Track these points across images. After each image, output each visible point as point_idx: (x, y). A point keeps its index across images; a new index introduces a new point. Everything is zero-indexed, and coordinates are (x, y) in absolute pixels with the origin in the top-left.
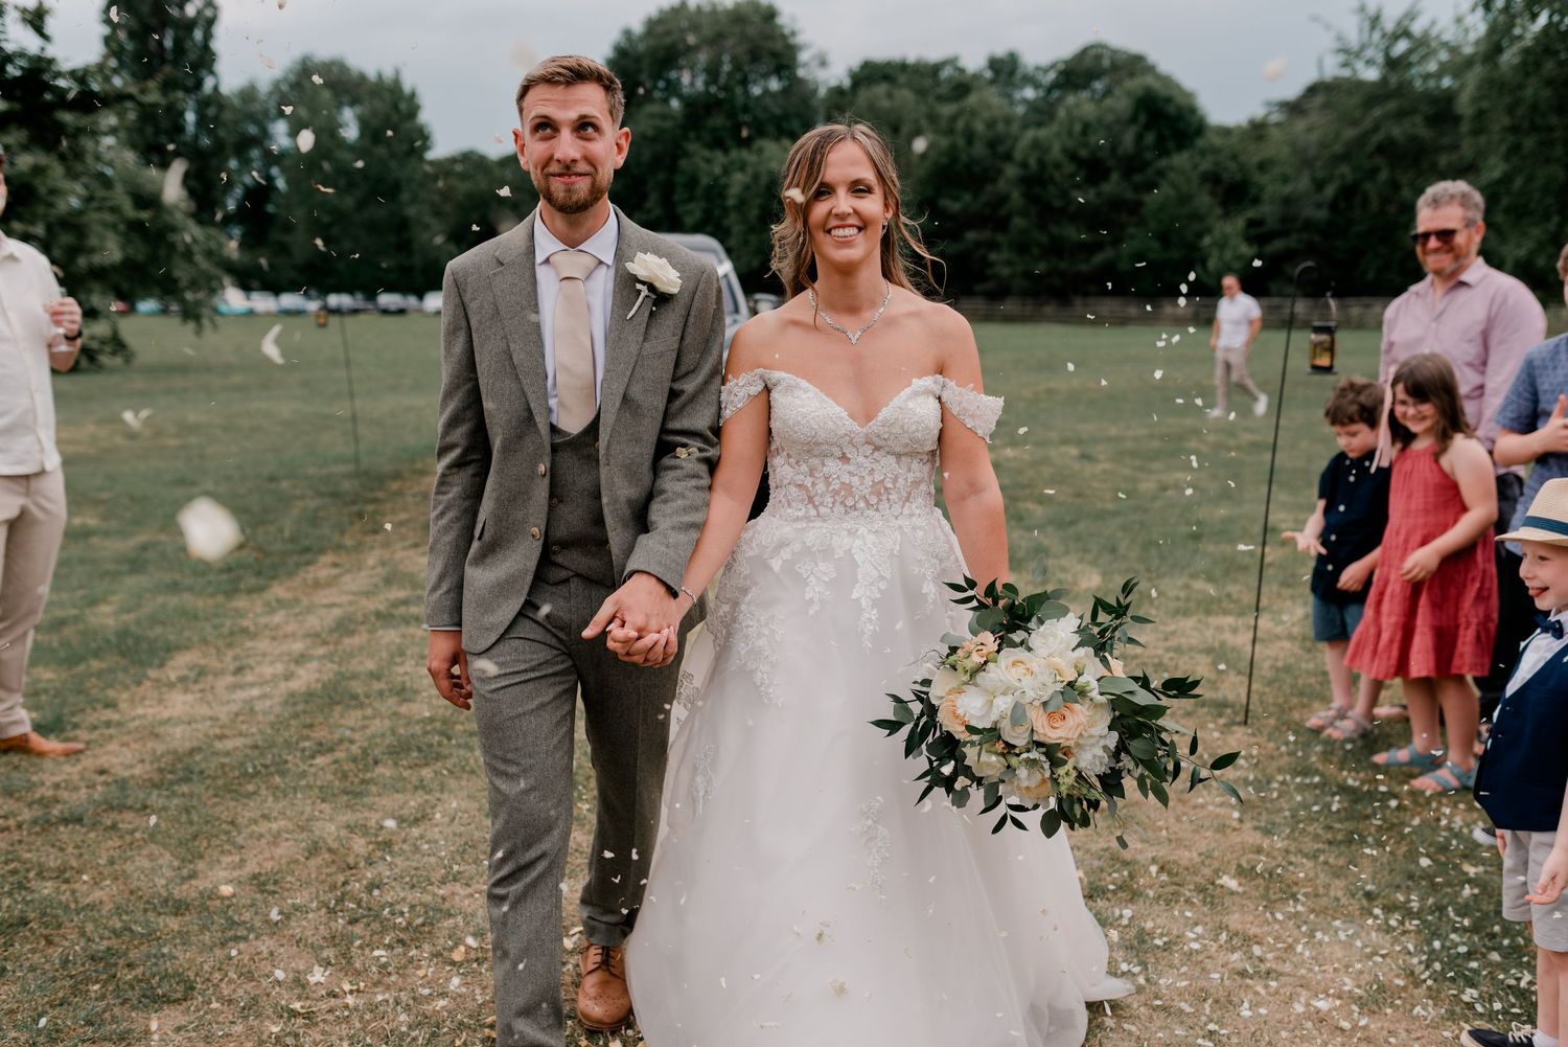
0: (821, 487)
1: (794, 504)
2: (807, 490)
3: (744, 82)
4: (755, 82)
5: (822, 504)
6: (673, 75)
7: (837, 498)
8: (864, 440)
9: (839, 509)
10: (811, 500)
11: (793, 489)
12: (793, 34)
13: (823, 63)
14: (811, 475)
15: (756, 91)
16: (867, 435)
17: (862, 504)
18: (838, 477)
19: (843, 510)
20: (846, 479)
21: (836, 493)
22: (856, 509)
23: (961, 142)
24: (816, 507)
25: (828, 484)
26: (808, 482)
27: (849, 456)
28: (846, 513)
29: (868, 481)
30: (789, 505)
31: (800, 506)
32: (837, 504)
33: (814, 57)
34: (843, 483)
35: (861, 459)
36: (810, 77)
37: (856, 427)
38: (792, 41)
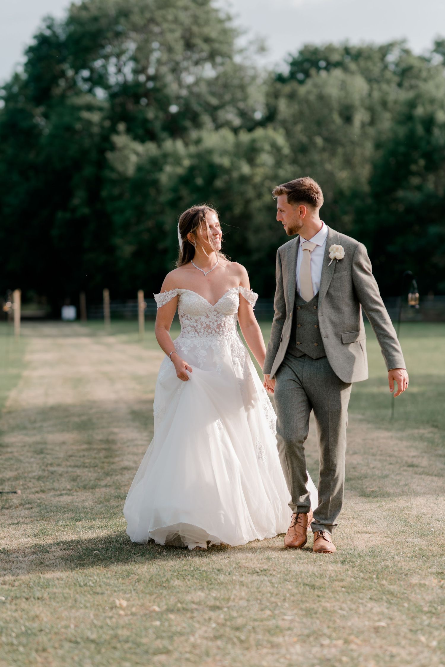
0: (200, 326)
1: (190, 333)
2: (195, 328)
3: (176, 70)
4: (186, 69)
5: (200, 332)
6: (98, 63)
7: (205, 330)
8: (214, 310)
9: (206, 333)
10: (196, 331)
11: (189, 328)
12: (229, 18)
13: (262, 49)
14: (196, 322)
15: (189, 79)
16: (215, 308)
17: (214, 332)
18: (205, 323)
19: (207, 333)
20: (208, 323)
21: (205, 328)
22: (212, 333)
23: (420, 130)
24: (198, 333)
25: (202, 325)
26: (195, 325)
27: (209, 315)
28: (208, 334)
29: (216, 323)
30: (188, 333)
31: (193, 333)
32: (205, 332)
33: (251, 43)
34: (207, 325)
35: (213, 316)
36: (247, 63)
37: (211, 306)
38: (228, 25)
